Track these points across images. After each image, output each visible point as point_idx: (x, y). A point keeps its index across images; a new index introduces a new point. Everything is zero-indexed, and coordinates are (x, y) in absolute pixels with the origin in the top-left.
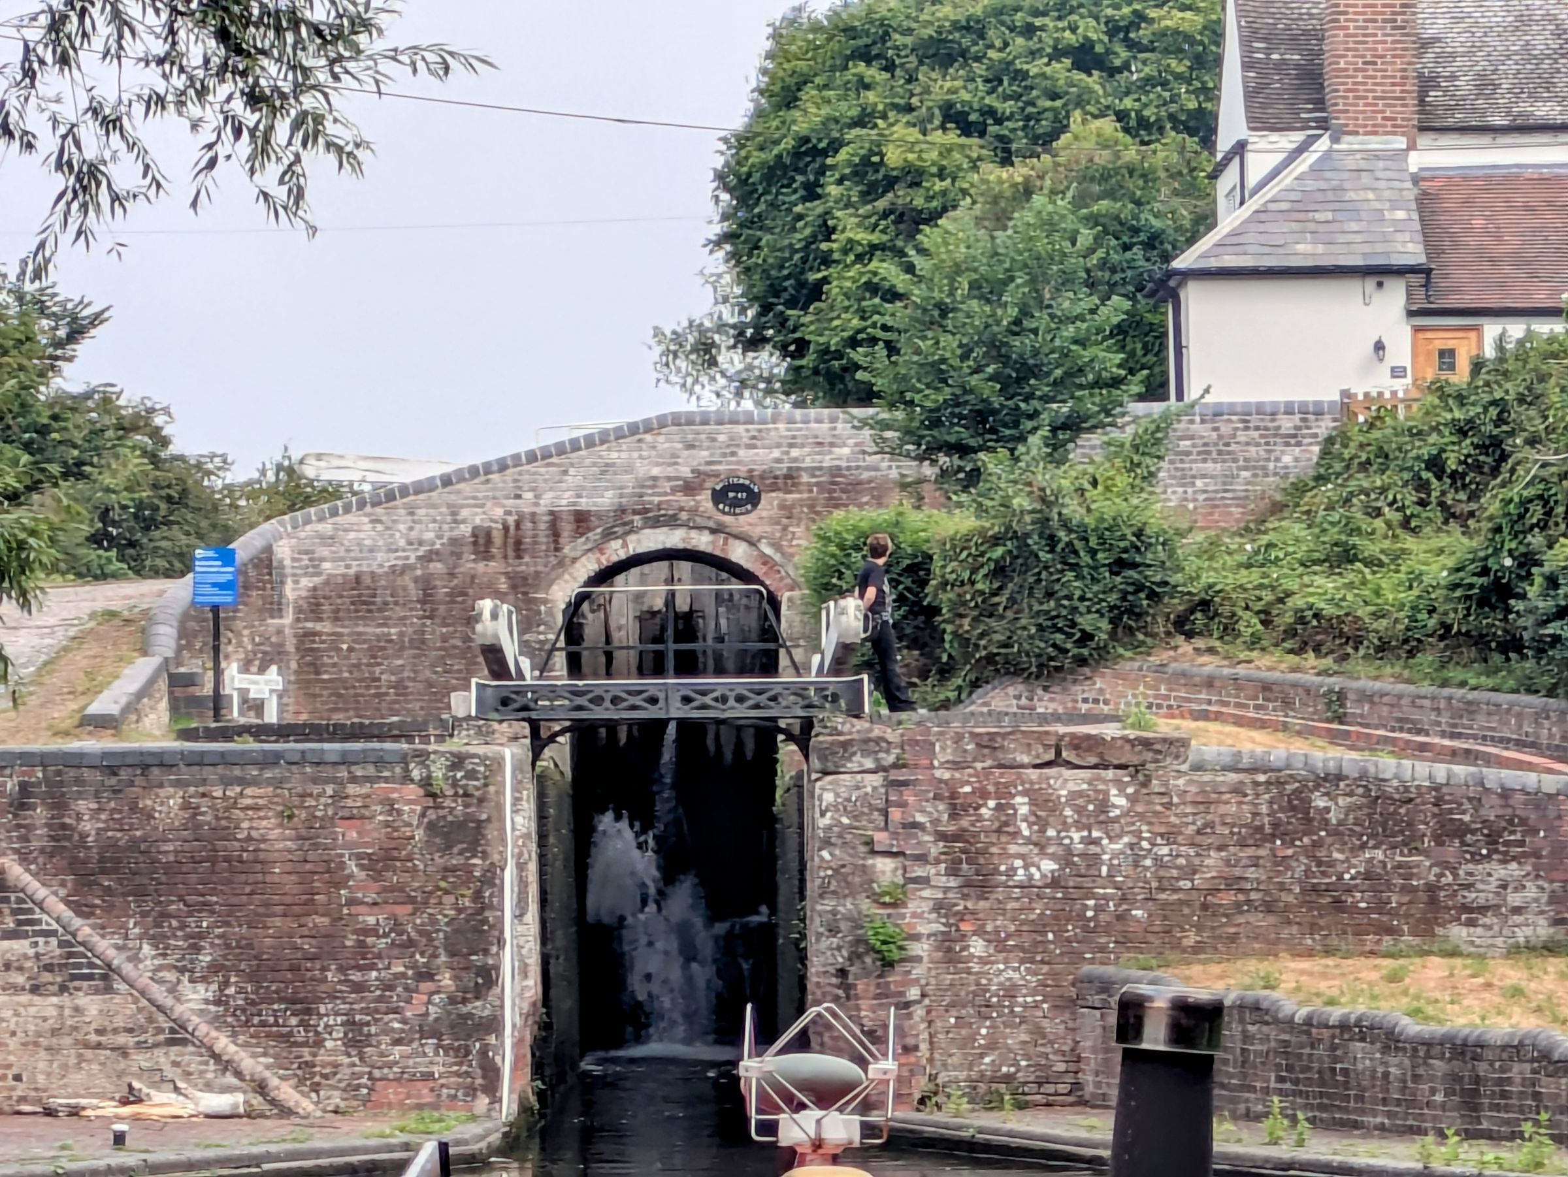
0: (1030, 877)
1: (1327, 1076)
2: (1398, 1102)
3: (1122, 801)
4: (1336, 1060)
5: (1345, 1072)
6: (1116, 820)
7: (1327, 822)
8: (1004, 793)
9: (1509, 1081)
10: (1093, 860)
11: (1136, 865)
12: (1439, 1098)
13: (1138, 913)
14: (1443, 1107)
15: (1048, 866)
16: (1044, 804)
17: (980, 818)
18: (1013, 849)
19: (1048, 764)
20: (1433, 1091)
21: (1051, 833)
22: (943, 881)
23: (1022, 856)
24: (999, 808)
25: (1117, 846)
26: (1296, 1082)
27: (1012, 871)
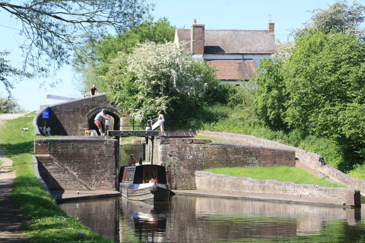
0: (189, 158)
1: (239, 186)
2: (251, 189)
3: (201, 148)
4: (240, 183)
5: (242, 185)
6: (201, 151)
7: (229, 151)
8: (186, 147)
9: (270, 186)
10: (198, 156)
11: (203, 157)
12: (258, 189)
13: (204, 163)
14: (259, 190)
15: (191, 157)
16: (191, 148)
17: (182, 150)
18: (187, 155)
19: (191, 143)
20: (257, 188)
21: (192, 152)
22: (177, 159)
23: (188, 156)
24: (185, 149)
25: (201, 154)
26: (234, 186)
27: (186, 158)
